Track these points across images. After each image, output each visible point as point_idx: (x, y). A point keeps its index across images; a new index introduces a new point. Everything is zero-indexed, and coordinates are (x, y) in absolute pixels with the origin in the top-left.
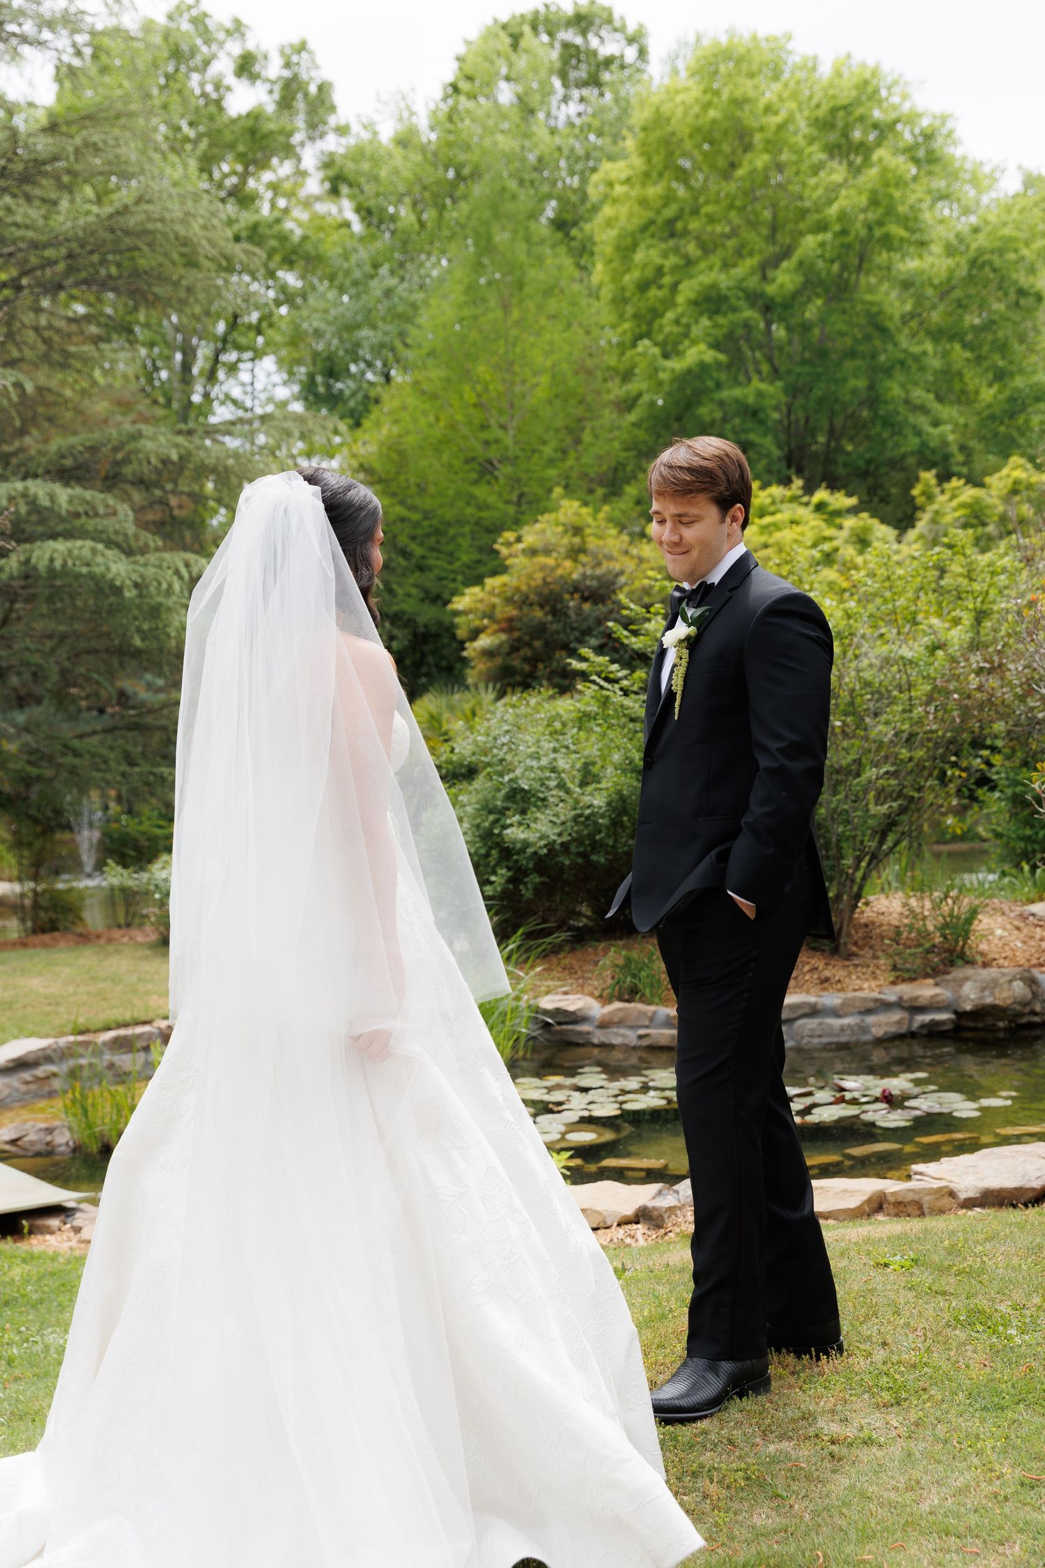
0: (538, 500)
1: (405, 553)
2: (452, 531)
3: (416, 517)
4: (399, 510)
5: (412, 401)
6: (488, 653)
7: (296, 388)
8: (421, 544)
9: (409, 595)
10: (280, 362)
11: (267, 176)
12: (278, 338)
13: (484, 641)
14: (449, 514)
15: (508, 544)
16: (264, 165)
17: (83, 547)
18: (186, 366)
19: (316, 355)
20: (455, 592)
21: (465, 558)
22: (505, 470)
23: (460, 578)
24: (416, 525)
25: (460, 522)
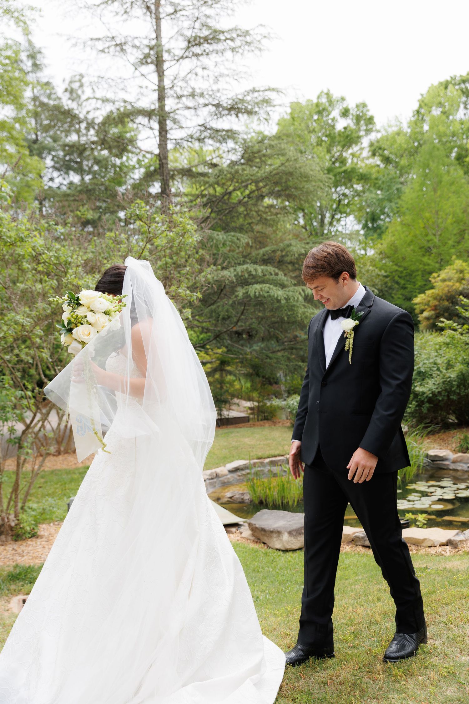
0: (448, 262)
1: (397, 283)
2: (414, 274)
3: (401, 269)
4: (395, 268)
5: (399, 228)
6: (428, 319)
7: (361, 226)
8: (404, 279)
9: (399, 298)
10: (356, 217)
11: (350, 151)
12: (355, 208)
13: (426, 314)
14: (413, 268)
15: (434, 278)
16: (349, 147)
17: (266, 287)
18: (322, 221)
19: (367, 213)
20: (416, 296)
21: (419, 284)
22: (434, 250)
23: (418, 291)
24: (402, 272)
25: (418, 271)
